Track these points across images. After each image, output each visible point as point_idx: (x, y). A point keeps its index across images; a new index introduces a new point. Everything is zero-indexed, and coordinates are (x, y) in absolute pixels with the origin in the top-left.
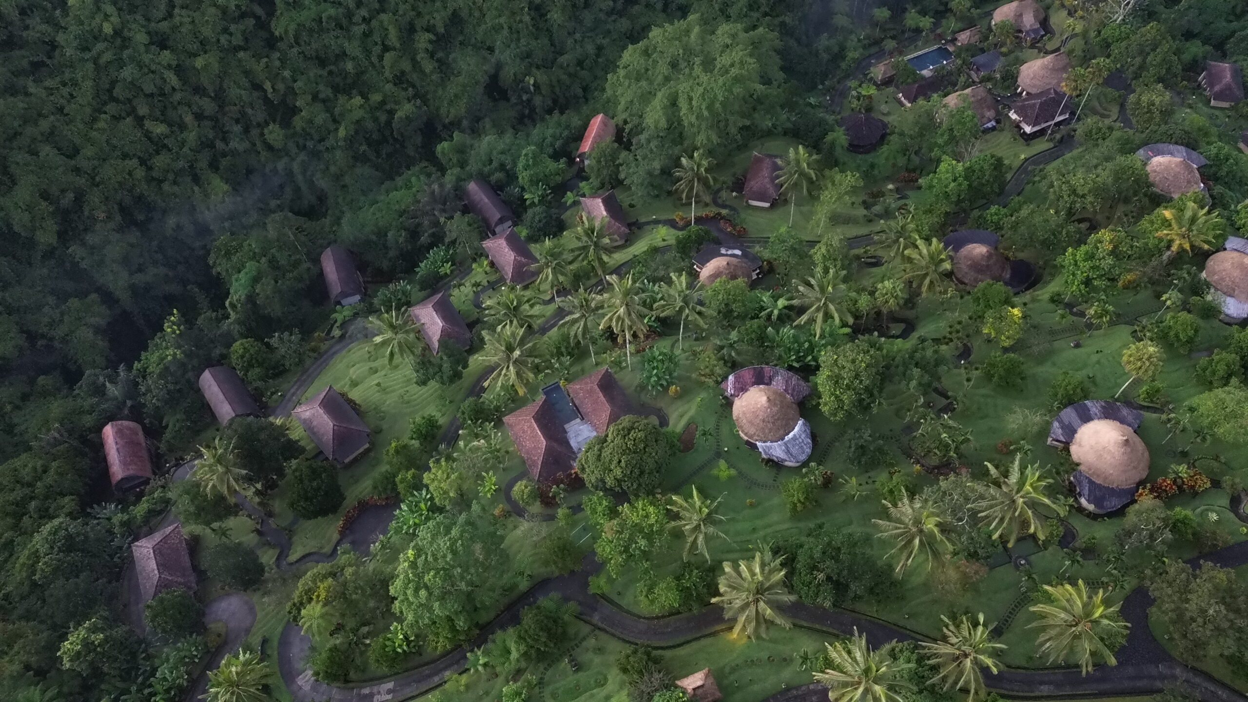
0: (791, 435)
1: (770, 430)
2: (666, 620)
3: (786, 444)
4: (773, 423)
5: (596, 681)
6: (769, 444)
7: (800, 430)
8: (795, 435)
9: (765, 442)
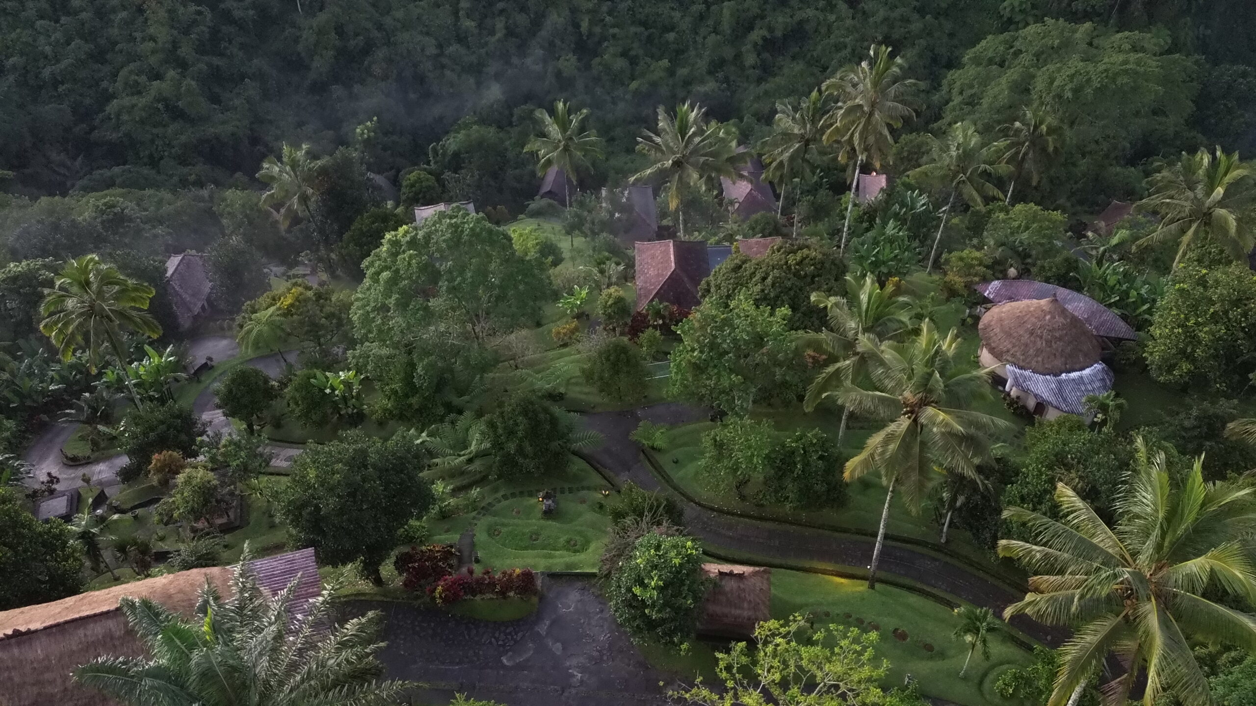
0: (1074, 375)
1: (1039, 352)
2: (734, 520)
3: (1060, 383)
4: (1049, 343)
5: (568, 542)
6: (1027, 373)
7: (1095, 375)
8: (1081, 378)
9: (1021, 368)
